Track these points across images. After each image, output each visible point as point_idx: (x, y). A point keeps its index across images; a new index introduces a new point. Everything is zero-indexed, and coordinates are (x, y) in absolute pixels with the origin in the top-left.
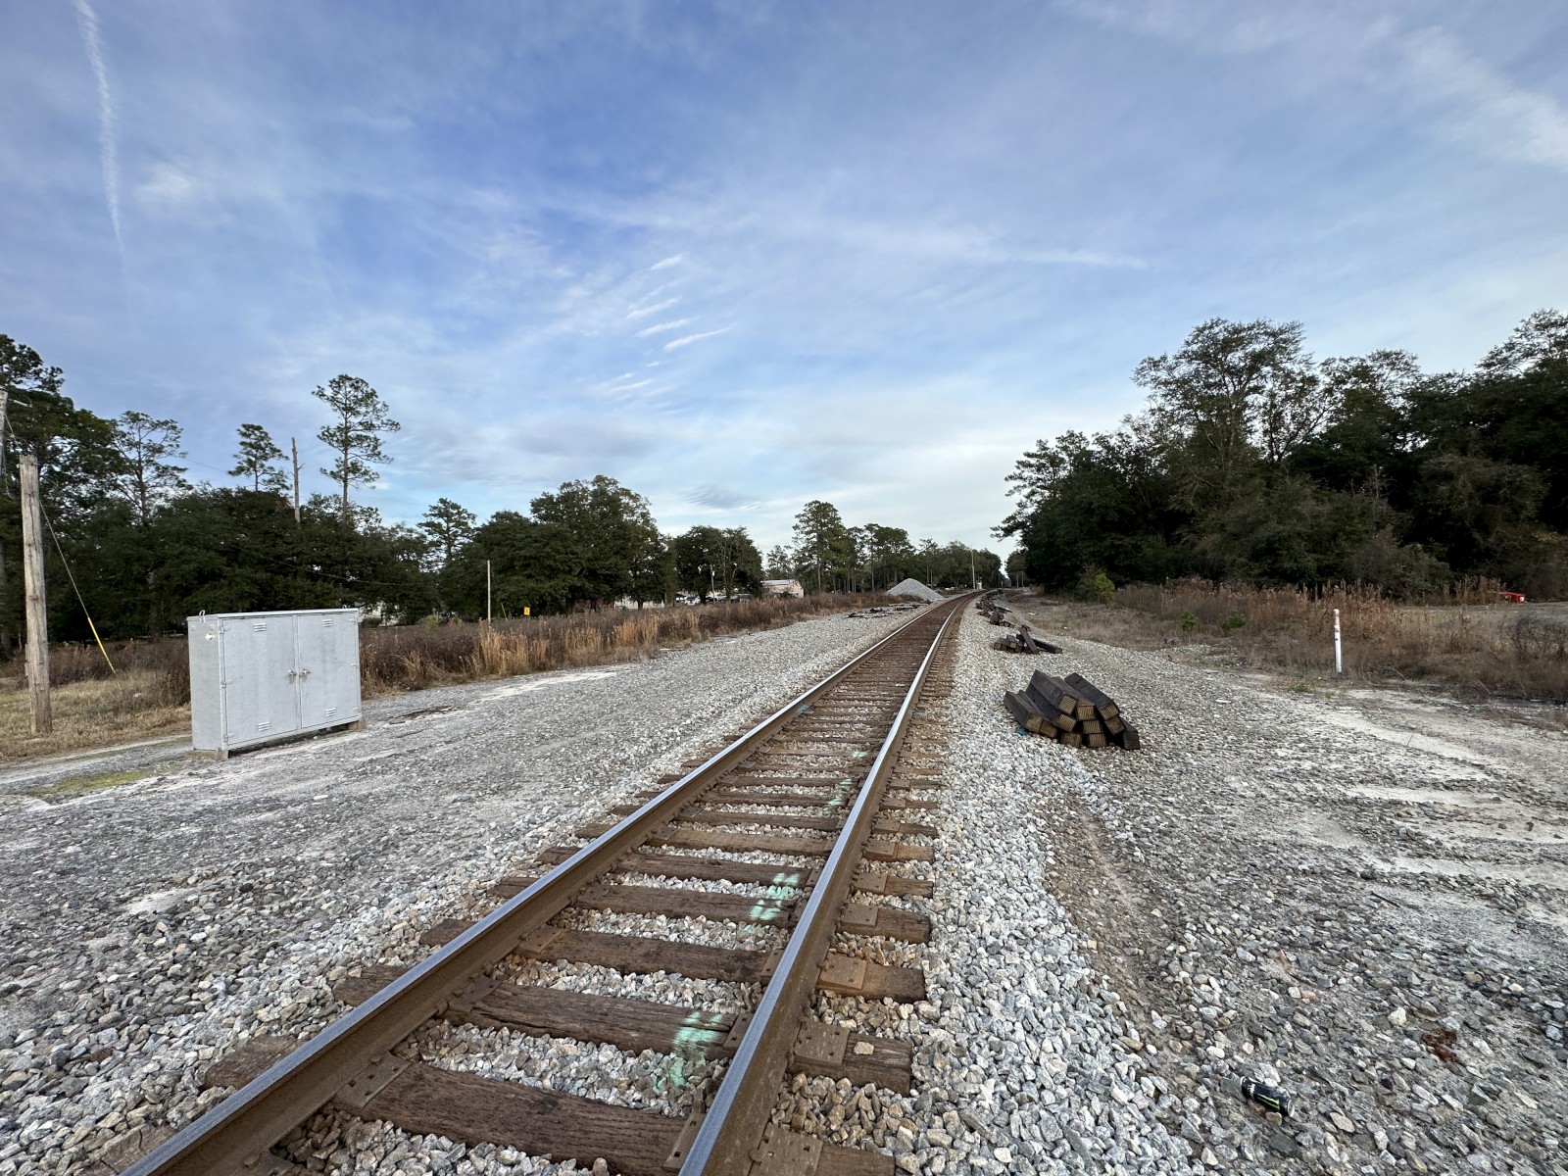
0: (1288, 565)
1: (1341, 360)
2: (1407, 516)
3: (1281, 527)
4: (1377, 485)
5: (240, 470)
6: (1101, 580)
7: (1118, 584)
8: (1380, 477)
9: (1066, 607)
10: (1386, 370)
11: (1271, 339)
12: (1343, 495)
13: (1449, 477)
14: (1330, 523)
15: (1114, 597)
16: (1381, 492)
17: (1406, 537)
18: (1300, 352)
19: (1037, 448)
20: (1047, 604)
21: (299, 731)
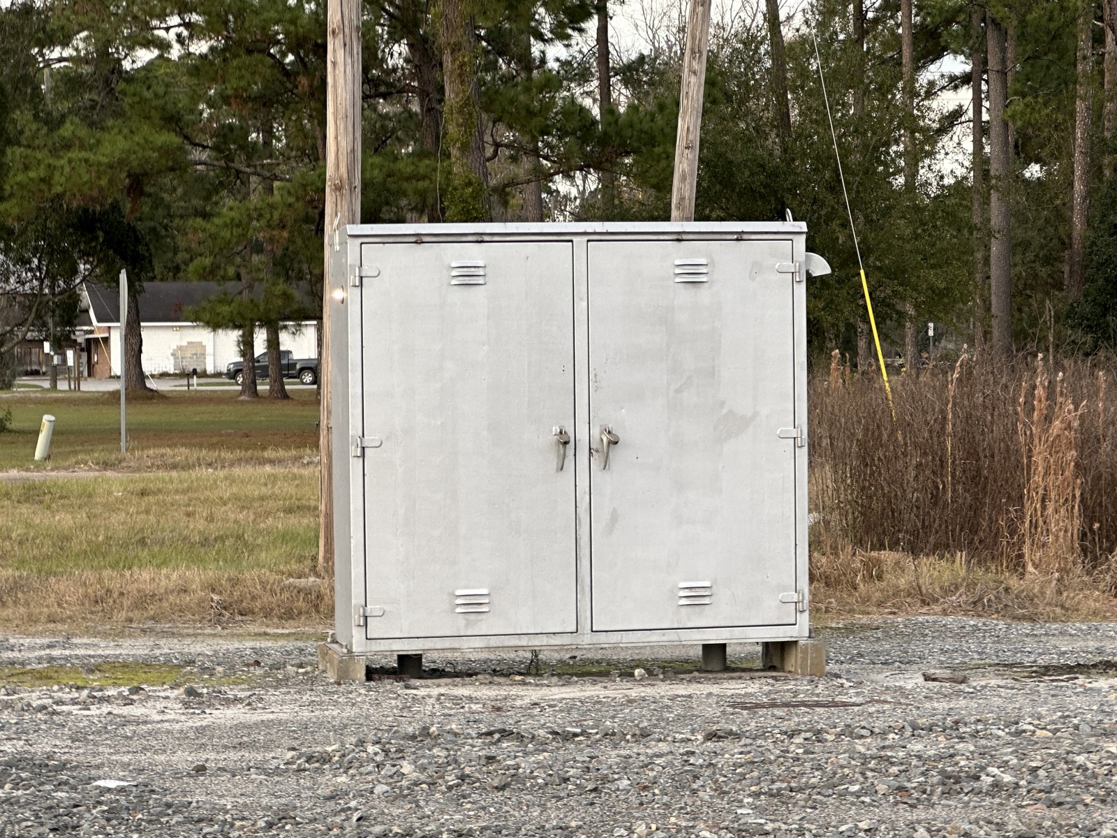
21: (586, 639)
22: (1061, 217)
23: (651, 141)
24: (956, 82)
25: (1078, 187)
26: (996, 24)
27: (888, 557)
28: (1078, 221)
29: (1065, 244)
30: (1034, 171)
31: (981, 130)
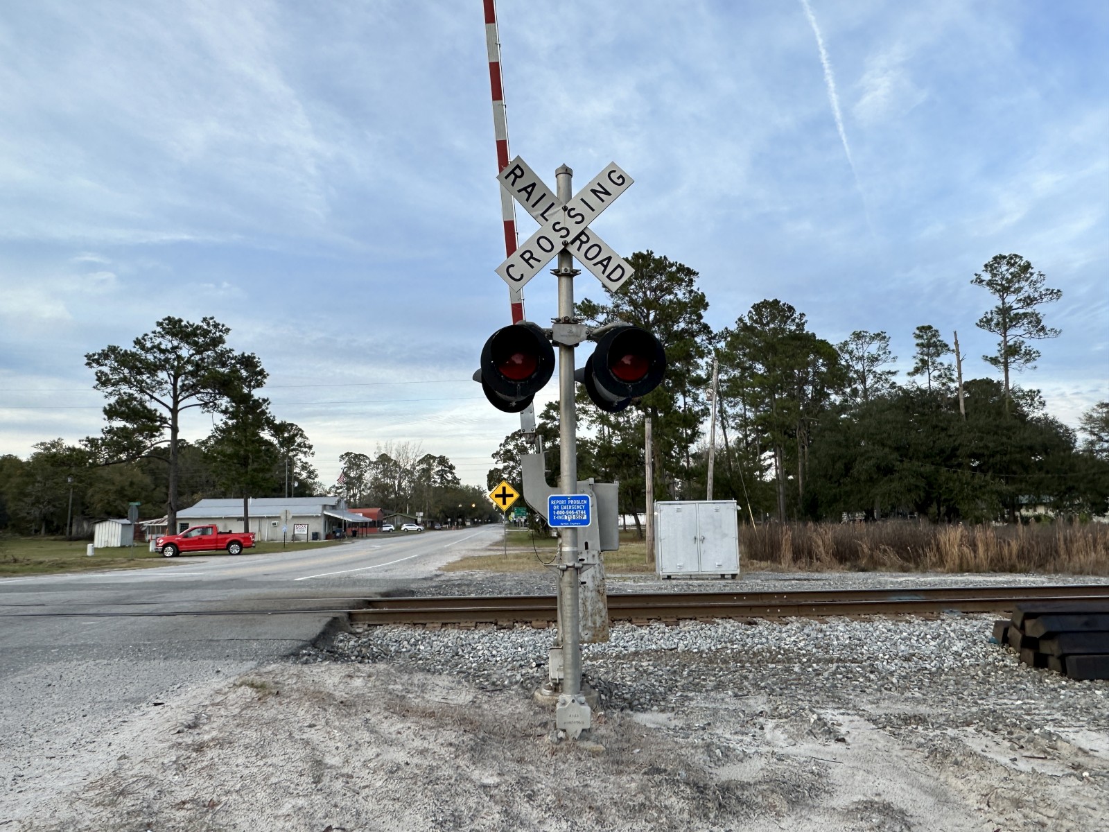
5: (917, 370)
21: (700, 573)
22: (797, 488)
23: (700, 474)
24: (770, 457)
25: (800, 482)
26: (779, 445)
27: (755, 561)
28: (800, 489)
29: (798, 495)
30: (791, 477)
31: (777, 469)
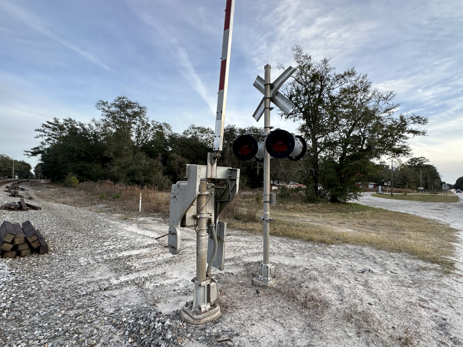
0: (137, 179)
1: (156, 122)
2: (165, 168)
3: (136, 167)
4: (160, 158)
6: (74, 179)
7: (81, 181)
8: (161, 156)
9: (57, 189)
10: (165, 128)
11: (139, 109)
12: (152, 160)
13: (174, 159)
14: (148, 167)
15: (78, 186)
16: (161, 161)
17: (165, 174)
18: (146, 116)
19: (54, 121)
20: (49, 188)
